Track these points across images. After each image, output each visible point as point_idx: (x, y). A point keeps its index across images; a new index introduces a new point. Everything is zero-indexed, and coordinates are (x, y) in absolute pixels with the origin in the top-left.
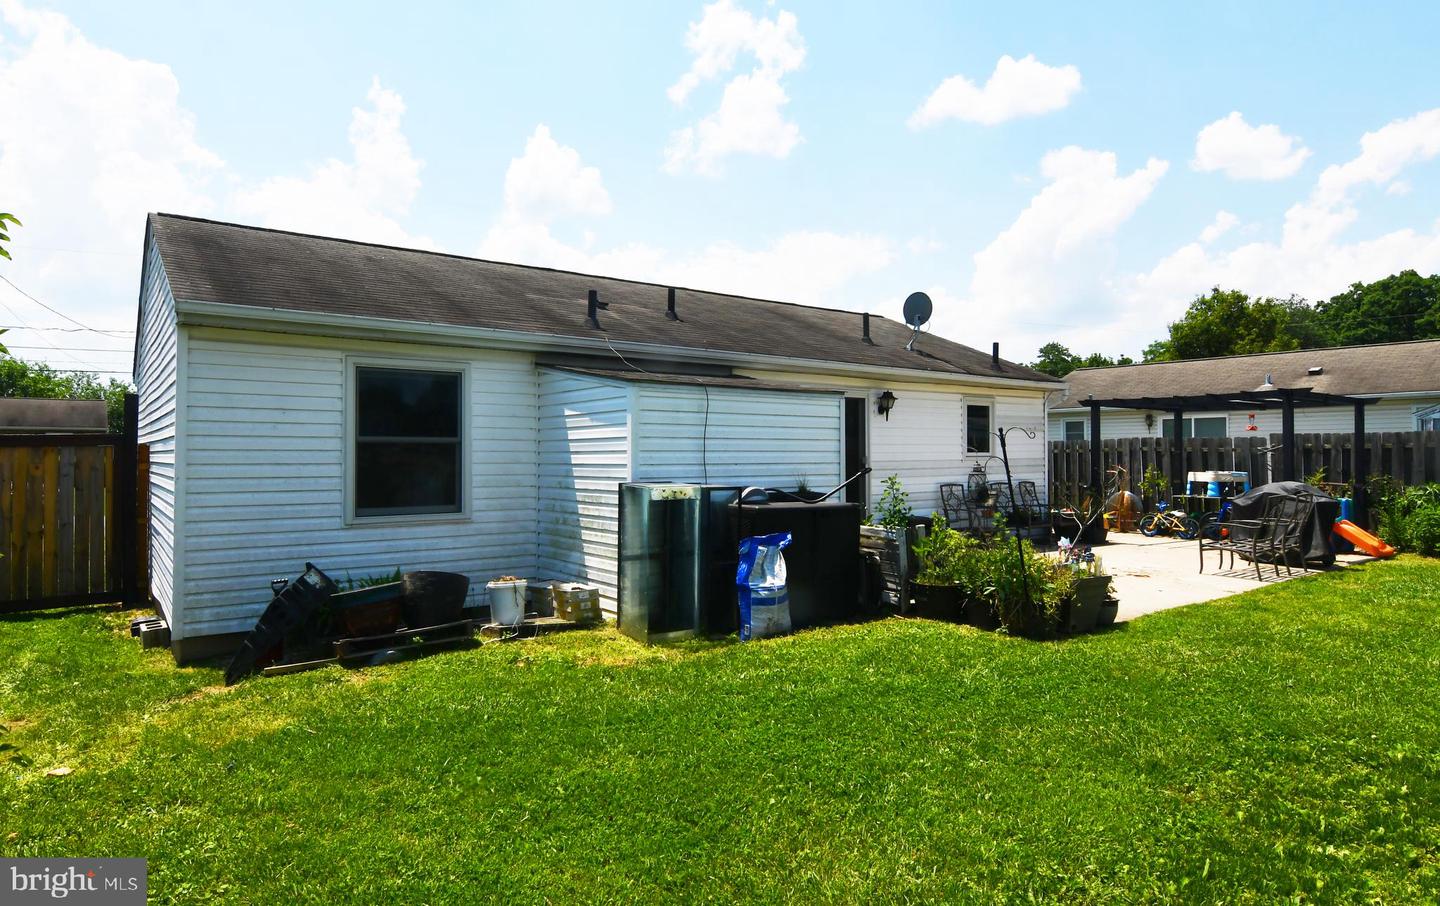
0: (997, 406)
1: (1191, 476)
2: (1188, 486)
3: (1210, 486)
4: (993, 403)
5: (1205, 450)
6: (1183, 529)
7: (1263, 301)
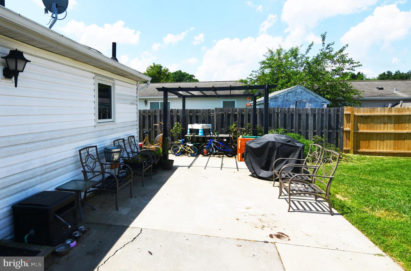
0: (116, 86)
1: (190, 126)
2: (188, 131)
3: (200, 131)
4: (114, 84)
5: (191, 114)
6: (193, 152)
7: (166, 69)
